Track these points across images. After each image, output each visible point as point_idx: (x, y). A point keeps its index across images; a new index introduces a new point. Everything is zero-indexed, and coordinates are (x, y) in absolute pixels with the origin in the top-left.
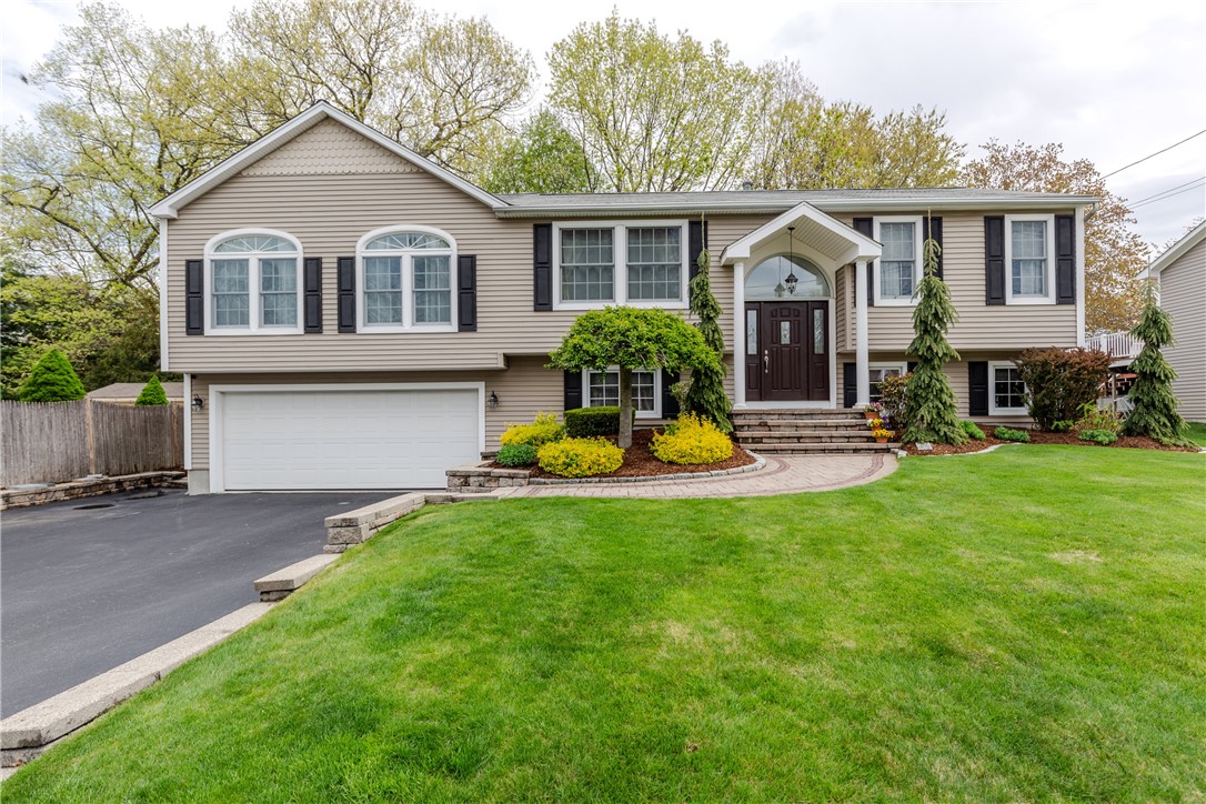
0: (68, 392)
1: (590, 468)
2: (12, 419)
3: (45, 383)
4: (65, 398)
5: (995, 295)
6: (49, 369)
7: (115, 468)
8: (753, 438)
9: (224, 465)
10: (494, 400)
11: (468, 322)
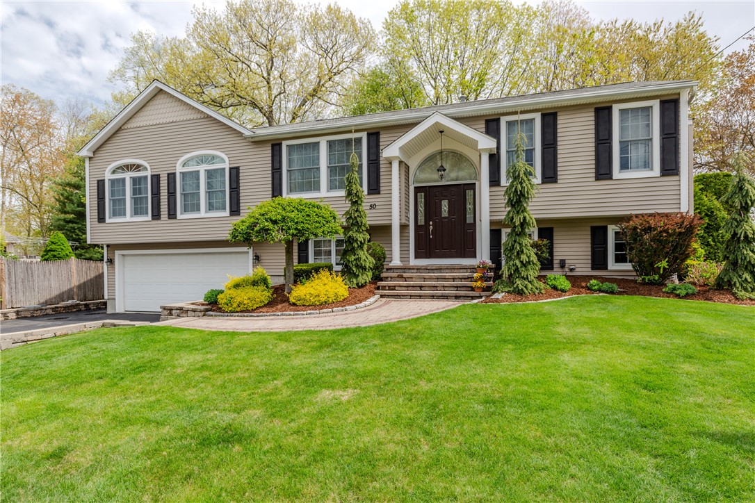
0: (61, 255)
1: (239, 306)
2: (27, 270)
3: (50, 251)
4: (60, 258)
5: (603, 172)
6: (53, 243)
7: (90, 296)
8: (389, 287)
9: (124, 297)
10: (257, 258)
11: (235, 211)
